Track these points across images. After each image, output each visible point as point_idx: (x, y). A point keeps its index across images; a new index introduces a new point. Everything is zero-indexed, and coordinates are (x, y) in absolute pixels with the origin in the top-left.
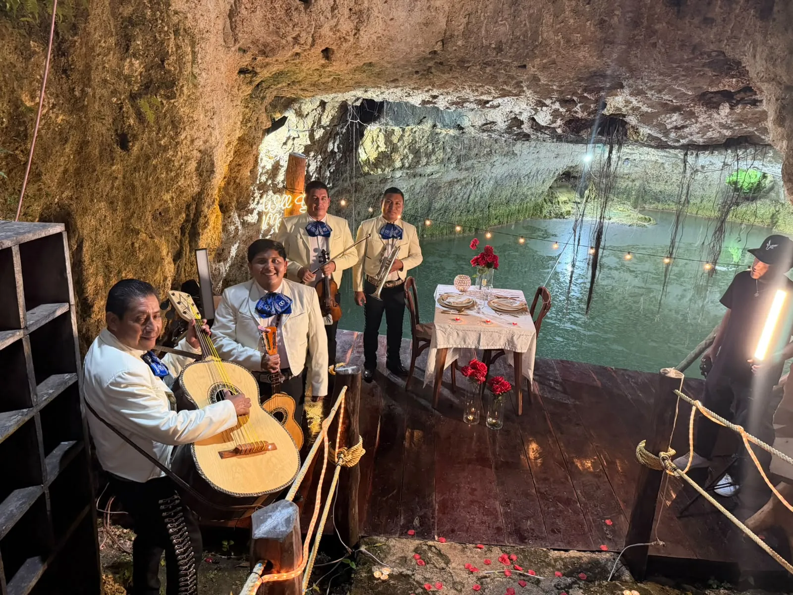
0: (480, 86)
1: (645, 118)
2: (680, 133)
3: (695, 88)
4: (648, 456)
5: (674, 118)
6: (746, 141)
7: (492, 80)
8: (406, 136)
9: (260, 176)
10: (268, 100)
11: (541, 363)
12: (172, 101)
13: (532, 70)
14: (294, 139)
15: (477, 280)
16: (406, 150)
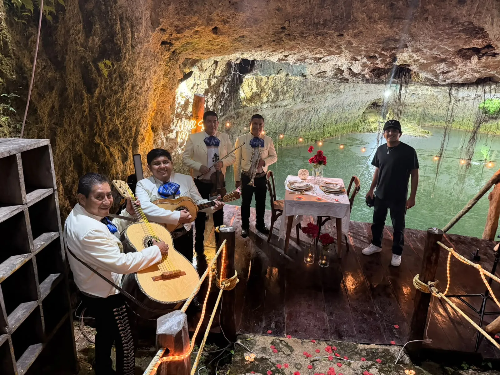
0: (315, 49)
1: (423, 67)
2: (446, 75)
3: (454, 46)
4: (421, 284)
5: (442, 67)
6: (490, 80)
7: (322, 45)
8: (270, 81)
9: (177, 109)
10: (181, 61)
11: (355, 225)
12: (119, 63)
13: (347, 37)
14: (198, 85)
15: (313, 173)
16: (270, 91)
